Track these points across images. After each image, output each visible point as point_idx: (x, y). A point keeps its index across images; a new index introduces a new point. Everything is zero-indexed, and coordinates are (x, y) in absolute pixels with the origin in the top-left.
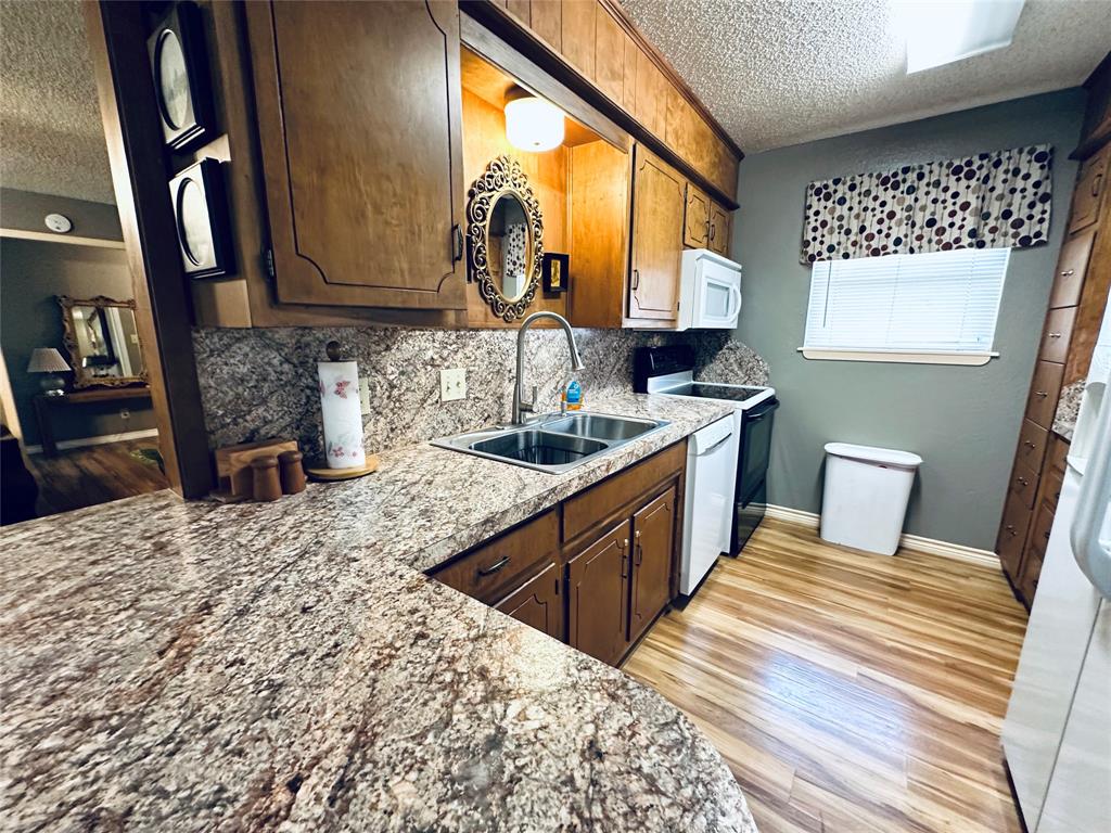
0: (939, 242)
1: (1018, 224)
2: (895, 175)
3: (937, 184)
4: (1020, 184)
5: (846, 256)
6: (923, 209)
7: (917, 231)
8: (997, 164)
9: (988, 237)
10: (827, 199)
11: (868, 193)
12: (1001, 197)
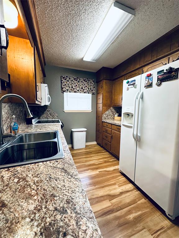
0: (84, 92)
1: (92, 91)
2: (76, 78)
3: (82, 82)
4: (92, 85)
5: (70, 92)
6: (81, 85)
7: (80, 89)
8: (89, 81)
9: (89, 92)
10: (65, 80)
11: (72, 80)
12: (90, 86)
